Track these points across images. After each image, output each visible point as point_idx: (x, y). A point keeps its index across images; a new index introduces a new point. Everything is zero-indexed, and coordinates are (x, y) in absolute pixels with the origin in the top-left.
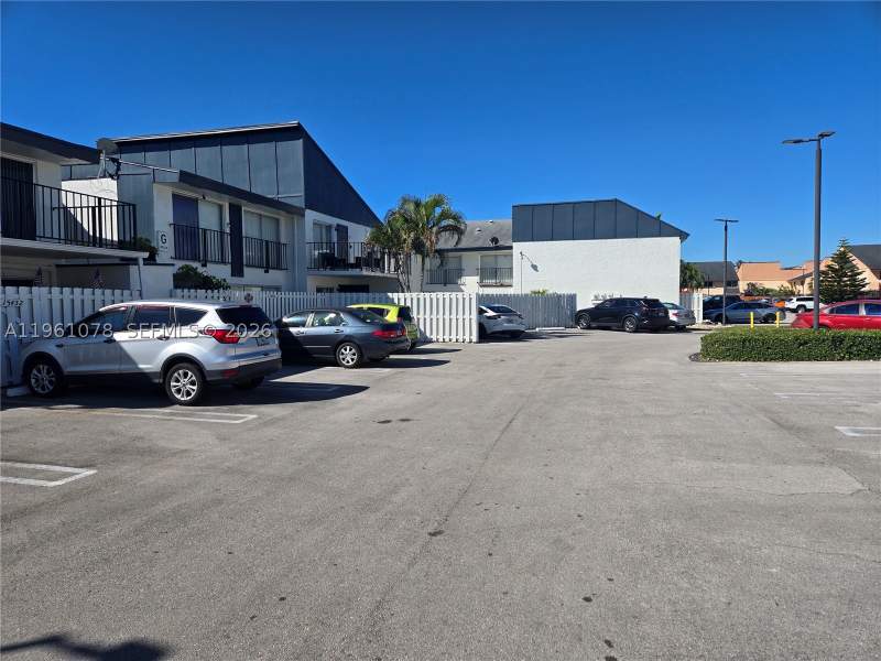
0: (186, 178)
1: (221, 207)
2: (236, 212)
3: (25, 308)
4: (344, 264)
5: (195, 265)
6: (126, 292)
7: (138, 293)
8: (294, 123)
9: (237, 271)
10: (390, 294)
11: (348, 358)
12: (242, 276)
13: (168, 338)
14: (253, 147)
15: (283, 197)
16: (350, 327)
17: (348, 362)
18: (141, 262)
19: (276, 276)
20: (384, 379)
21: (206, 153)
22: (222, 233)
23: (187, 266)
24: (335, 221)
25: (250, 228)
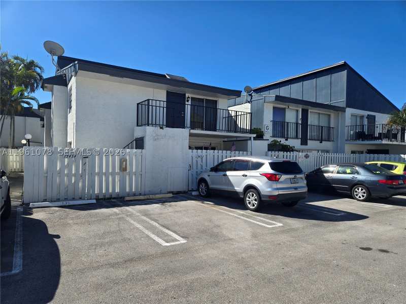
0: (279, 98)
1: (297, 111)
2: (305, 113)
3: (204, 159)
4: (371, 137)
5: (279, 140)
6: (245, 153)
7: (250, 153)
8: (342, 62)
9: (304, 142)
10: (402, 156)
11: (360, 195)
12: (307, 145)
13: (246, 176)
14: (318, 79)
15: (334, 103)
16: (363, 176)
17: (360, 197)
18: (252, 139)
19: (326, 145)
20: (387, 212)
21: (295, 86)
22: (297, 124)
23: (275, 140)
24: (366, 113)
25: (312, 119)
